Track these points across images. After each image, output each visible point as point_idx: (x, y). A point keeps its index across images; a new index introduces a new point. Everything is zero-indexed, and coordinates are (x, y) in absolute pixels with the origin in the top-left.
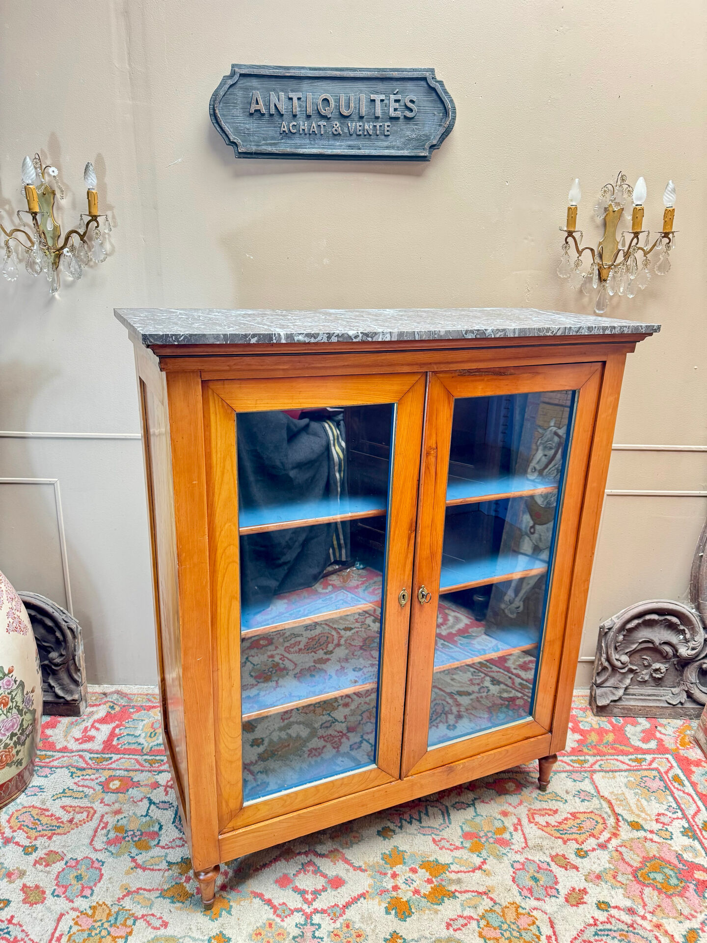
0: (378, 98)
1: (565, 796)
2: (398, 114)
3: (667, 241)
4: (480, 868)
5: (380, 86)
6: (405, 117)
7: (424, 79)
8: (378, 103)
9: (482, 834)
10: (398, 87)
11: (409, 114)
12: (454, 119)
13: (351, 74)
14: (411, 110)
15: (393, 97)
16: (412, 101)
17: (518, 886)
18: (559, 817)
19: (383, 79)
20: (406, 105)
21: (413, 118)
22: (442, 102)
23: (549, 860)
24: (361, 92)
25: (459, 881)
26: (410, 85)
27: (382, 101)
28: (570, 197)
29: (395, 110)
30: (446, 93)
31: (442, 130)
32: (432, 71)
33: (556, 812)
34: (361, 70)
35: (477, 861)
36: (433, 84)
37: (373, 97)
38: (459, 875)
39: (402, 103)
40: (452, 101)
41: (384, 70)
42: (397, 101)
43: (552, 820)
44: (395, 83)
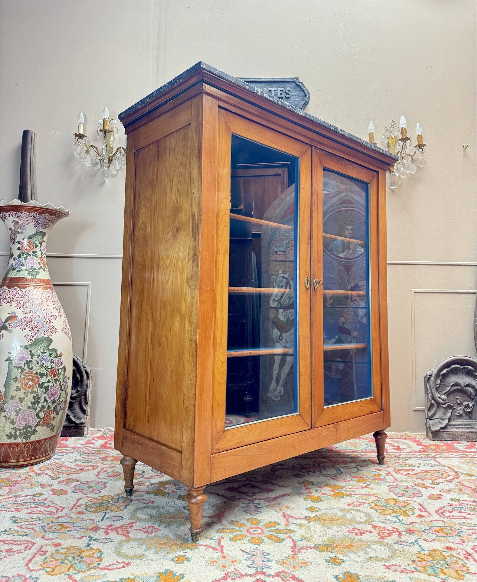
0: (273, 89)
1: (418, 465)
2: (282, 96)
3: (422, 150)
4: (366, 487)
5: (273, 85)
6: (286, 97)
7: (294, 81)
8: (273, 91)
9: (365, 476)
10: (282, 85)
11: (287, 96)
12: (309, 98)
13: (260, 80)
14: (289, 94)
15: (279, 89)
16: (289, 91)
17: (393, 493)
18: (415, 472)
19: (275, 82)
20: (286, 92)
21: (289, 98)
22: (303, 91)
23: (414, 485)
24: (265, 87)
25: (353, 491)
26: (287, 84)
27: (275, 91)
28: (369, 129)
29: (281, 94)
30: (305, 87)
31: (304, 102)
32: (298, 78)
33: (413, 470)
34: (264, 79)
35: (364, 485)
36: (298, 83)
37: (270, 89)
38: (352, 489)
39: (284, 91)
40: (307, 90)
41: (275, 79)
42: (281, 91)
43: (411, 473)
44: (280, 84)
